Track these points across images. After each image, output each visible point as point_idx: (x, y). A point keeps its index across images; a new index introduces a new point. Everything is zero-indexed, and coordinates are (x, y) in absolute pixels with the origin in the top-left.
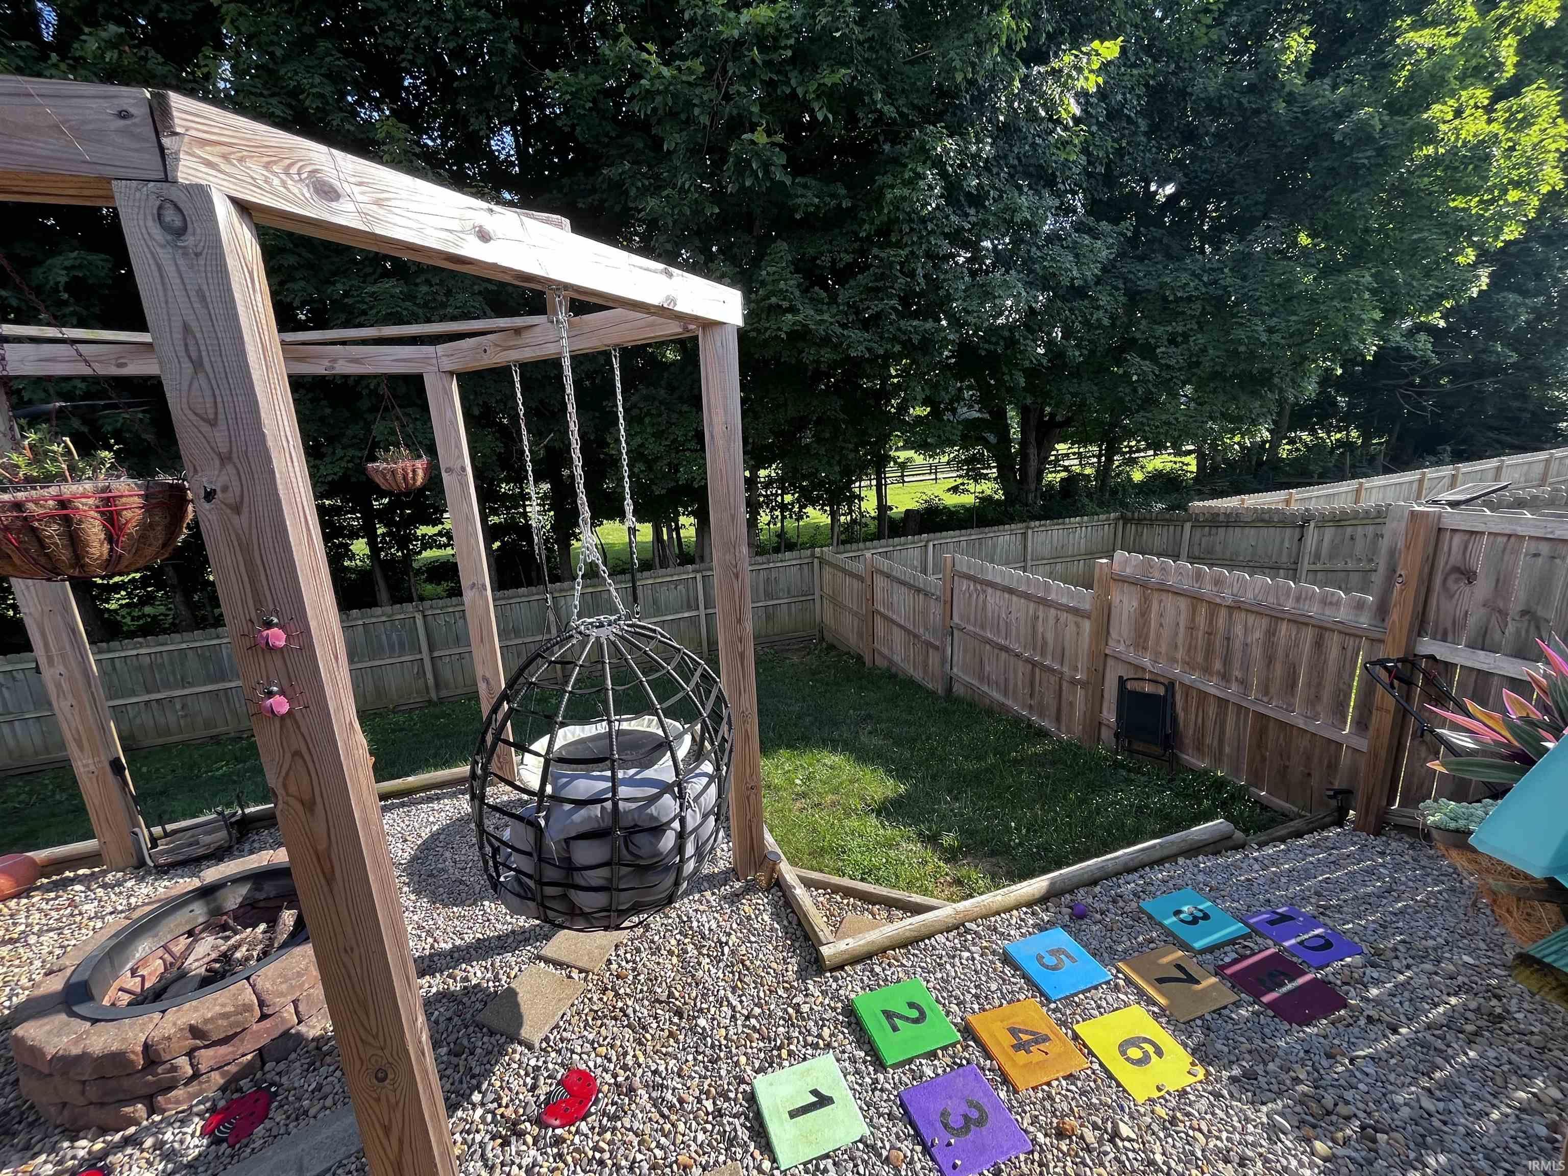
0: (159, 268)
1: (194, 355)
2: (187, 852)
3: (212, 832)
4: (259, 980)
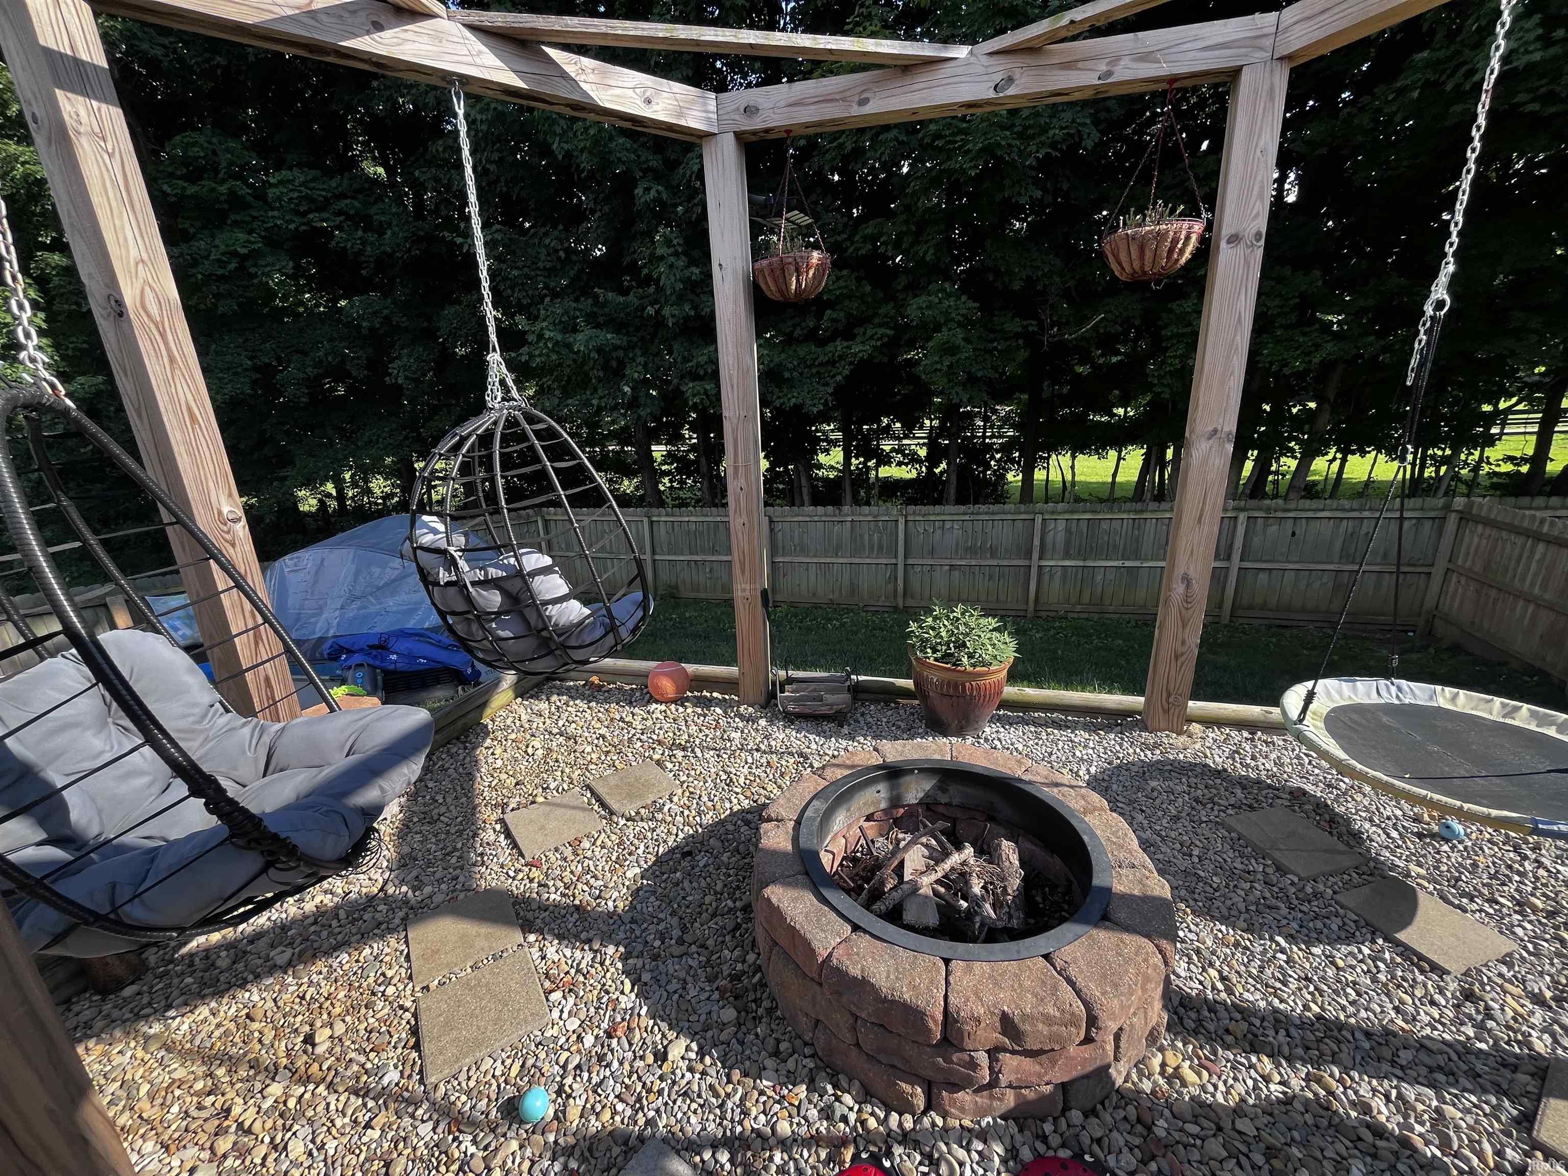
2: (811, 707)
3: (833, 691)
4: (1072, 972)
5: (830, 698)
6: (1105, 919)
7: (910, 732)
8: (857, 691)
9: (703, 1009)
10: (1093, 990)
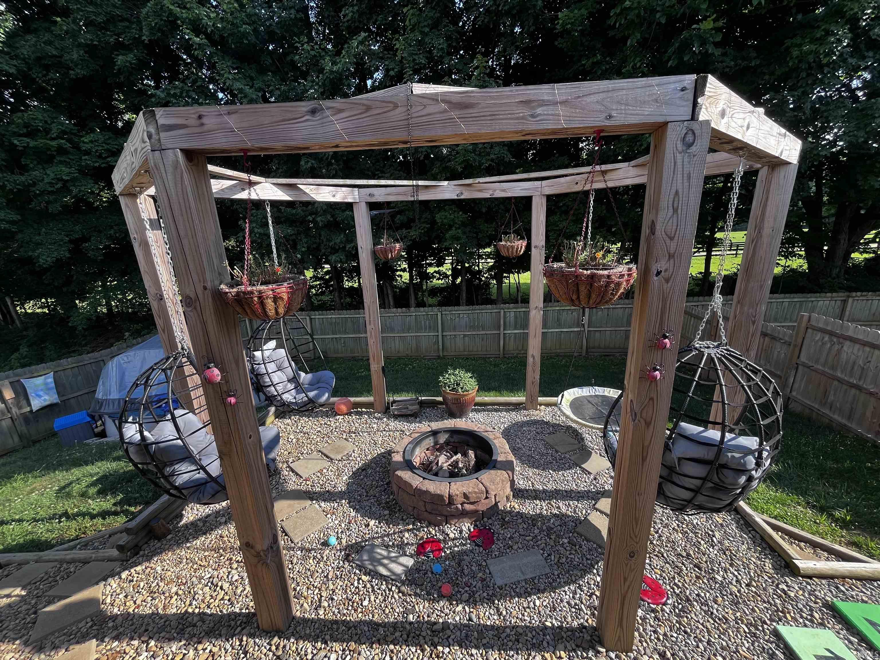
0: (675, 163)
1: (675, 205)
2: (404, 411)
3: (412, 405)
4: (483, 481)
5: (411, 408)
6: (494, 467)
7: (442, 418)
8: (422, 404)
9: (378, 512)
10: (488, 484)
